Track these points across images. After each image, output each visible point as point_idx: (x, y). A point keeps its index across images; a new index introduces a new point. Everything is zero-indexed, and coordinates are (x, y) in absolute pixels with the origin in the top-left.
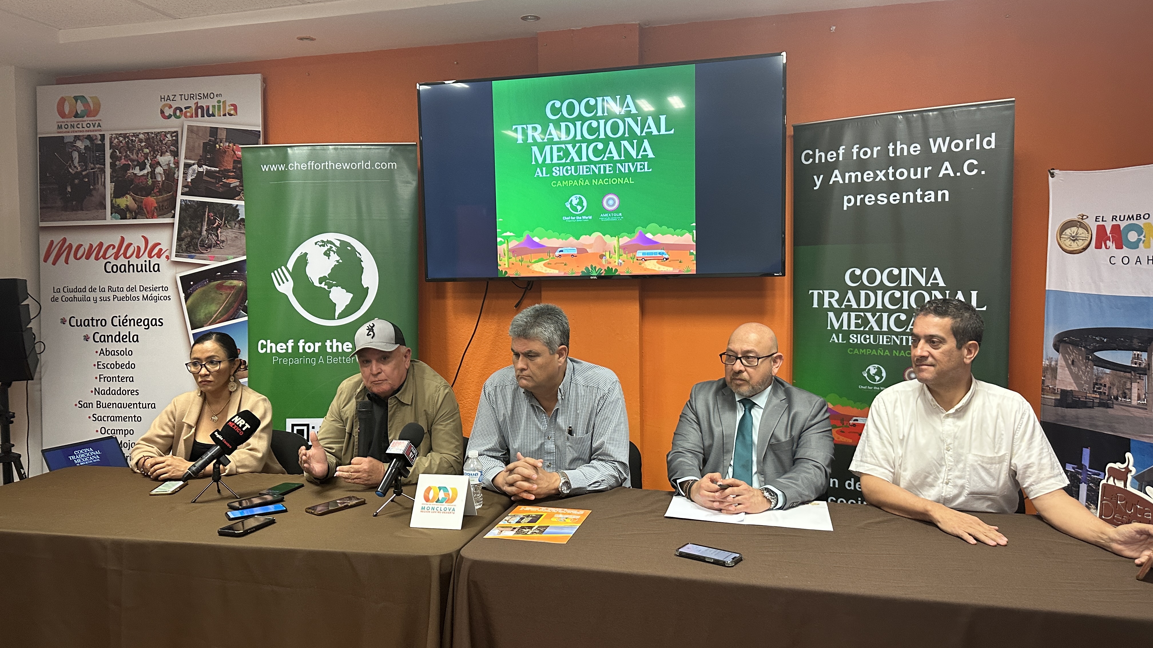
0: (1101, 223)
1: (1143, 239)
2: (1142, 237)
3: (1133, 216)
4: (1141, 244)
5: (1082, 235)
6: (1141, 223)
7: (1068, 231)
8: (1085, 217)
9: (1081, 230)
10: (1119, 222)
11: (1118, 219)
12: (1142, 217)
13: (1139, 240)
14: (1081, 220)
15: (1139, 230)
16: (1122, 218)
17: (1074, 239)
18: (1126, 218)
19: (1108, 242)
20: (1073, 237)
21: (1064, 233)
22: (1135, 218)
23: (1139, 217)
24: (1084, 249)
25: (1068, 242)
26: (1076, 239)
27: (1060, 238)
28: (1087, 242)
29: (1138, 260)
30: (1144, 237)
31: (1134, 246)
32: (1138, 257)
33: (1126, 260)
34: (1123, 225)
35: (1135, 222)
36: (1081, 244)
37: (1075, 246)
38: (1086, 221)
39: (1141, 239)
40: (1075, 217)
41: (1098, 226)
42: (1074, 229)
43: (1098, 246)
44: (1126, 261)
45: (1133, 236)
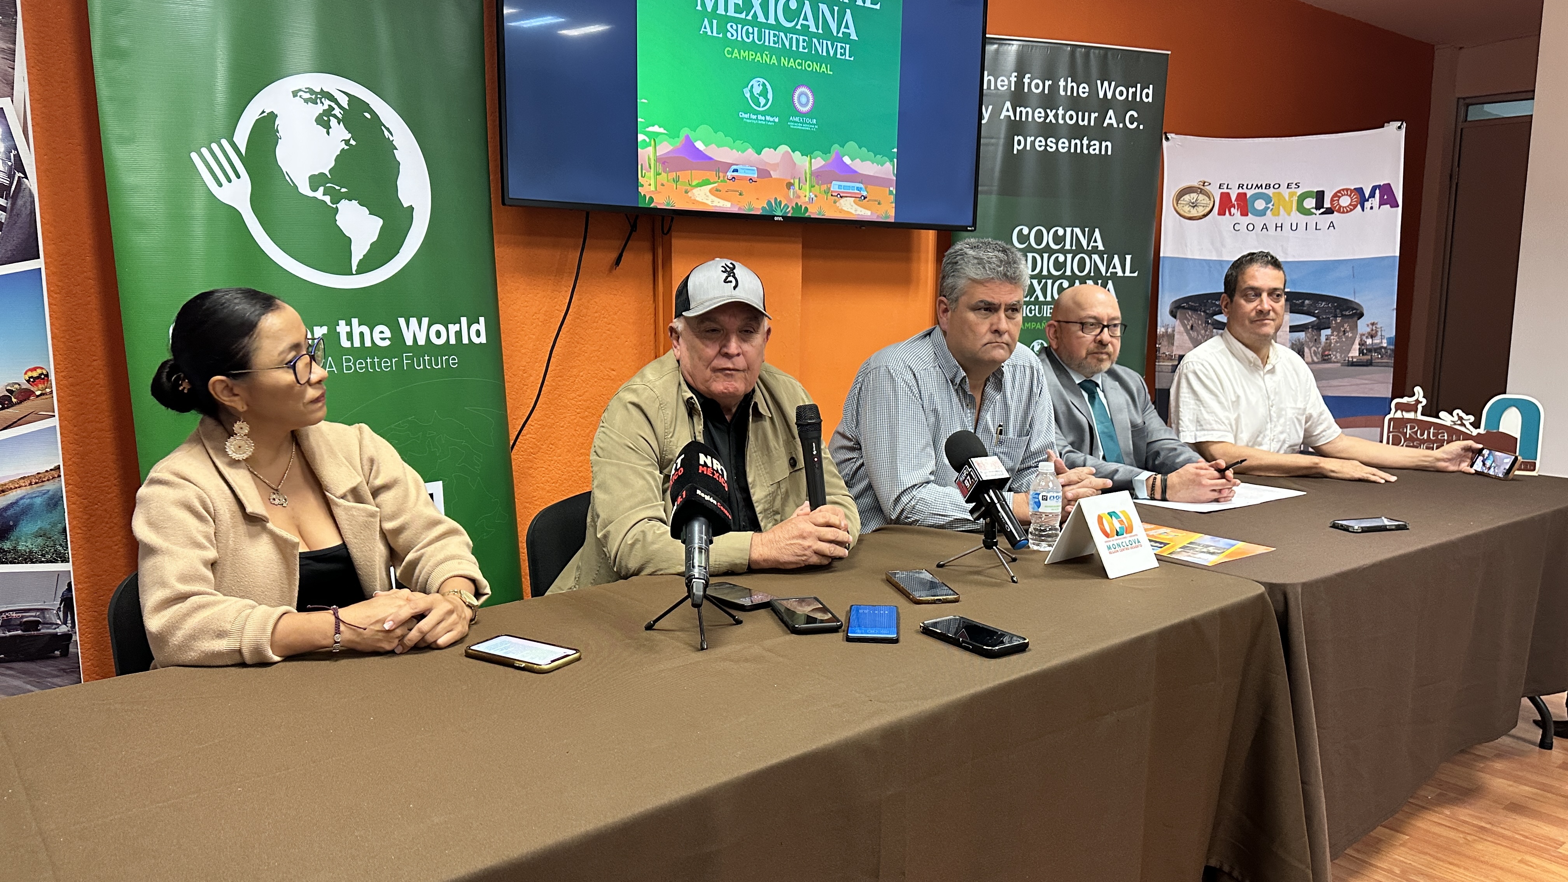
0: (1225, 190)
1: (1271, 207)
2: (1270, 205)
3: (1261, 186)
4: (1269, 212)
5: (1203, 202)
6: (1271, 192)
7: (1187, 197)
8: (1206, 184)
9: (1201, 197)
10: (1245, 190)
11: (1245, 187)
12: (1272, 186)
13: (1267, 208)
14: (1202, 187)
15: (1268, 199)
16: (1249, 187)
17: (1194, 205)
18: (1254, 187)
19: (1232, 209)
20: (1193, 203)
21: (1182, 199)
22: (1264, 187)
23: (1268, 186)
24: (1205, 216)
25: (1187, 208)
26: (1196, 206)
27: (1177, 204)
28: (1208, 209)
29: (1265, 227)
30: (1273, 205)
31: (1262, 213)
32: (1265, 224)
33: (1251, 227)
34: (1249, 193)
35: (1264, 191)
36: (1201, 211)
37: (1194, 213)
38: (1207, 188)
39: (1269, 208)
40: (1195, 184)
41: (1222, 193)
42: (1194, 195)
43: (1221, 213)
44: (1253, 227)
45: (1260, 205)
